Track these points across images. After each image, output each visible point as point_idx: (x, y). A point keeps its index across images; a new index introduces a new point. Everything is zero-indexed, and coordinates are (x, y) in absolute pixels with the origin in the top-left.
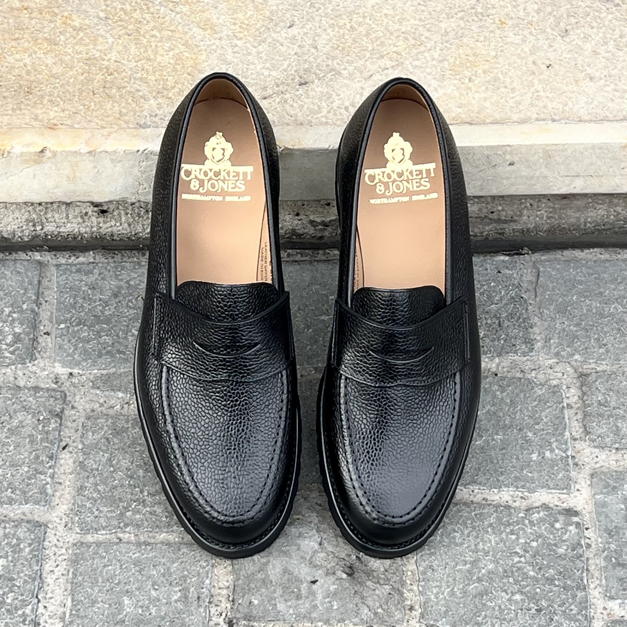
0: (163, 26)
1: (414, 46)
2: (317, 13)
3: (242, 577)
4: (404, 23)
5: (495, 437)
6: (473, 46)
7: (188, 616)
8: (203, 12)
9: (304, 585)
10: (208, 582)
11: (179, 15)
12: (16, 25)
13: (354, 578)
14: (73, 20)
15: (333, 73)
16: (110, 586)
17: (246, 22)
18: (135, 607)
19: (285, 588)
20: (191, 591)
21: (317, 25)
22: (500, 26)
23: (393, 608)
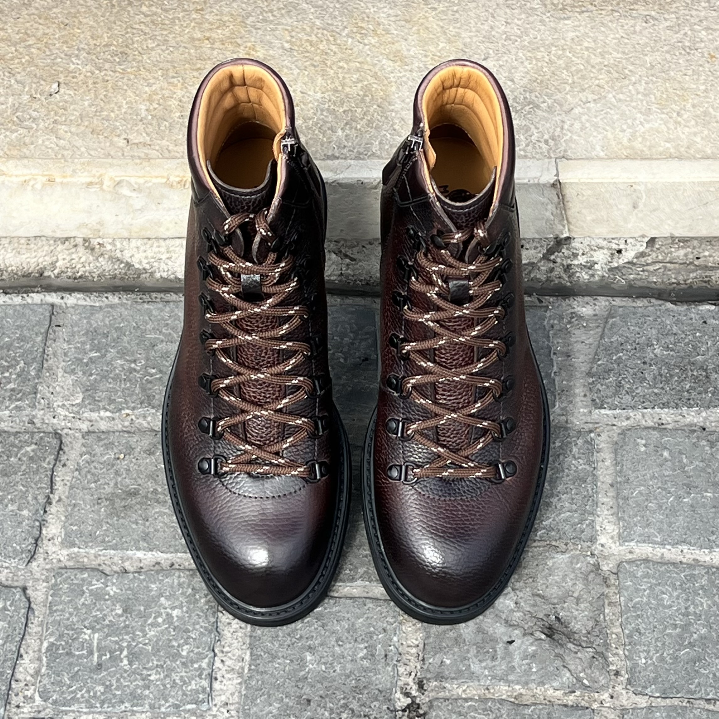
0: (351, 58)
1: (617, 79)
2: (513, 46)
3: (433, 635)
4: (607, 56)
5: (705, 494)
6: (681, 80)
7: (375, 675)
8: (393, 44)
9: (501, 645)
10: (395, 639)
11: (367, 47)
12: (198, 56)
13: (554, 639)
14: (256, 51)
15: (531, 106)
16: (291, 641)
17: (439, 54)
18: (318, 664)
19: (479, 648)
20: (378, 648)
21: (514, 57)
22: (709, 60)
23: (598, 673)
